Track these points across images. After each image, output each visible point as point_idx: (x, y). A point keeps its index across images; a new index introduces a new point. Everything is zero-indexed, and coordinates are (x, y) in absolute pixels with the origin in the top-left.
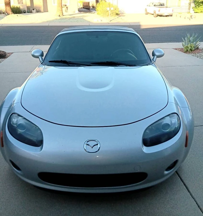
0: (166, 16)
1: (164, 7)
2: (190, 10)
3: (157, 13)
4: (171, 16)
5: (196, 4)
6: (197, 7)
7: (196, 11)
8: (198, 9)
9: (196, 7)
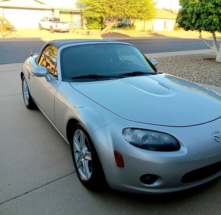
0: (64, 32)
1: (60, 23)
2: (83, 26)
3: (54, 28)
4: (68, 32)
5: (88, 20)
6: (90, 23)
7: (89, 27)
8: (91, 26)
9: (88, 23)
